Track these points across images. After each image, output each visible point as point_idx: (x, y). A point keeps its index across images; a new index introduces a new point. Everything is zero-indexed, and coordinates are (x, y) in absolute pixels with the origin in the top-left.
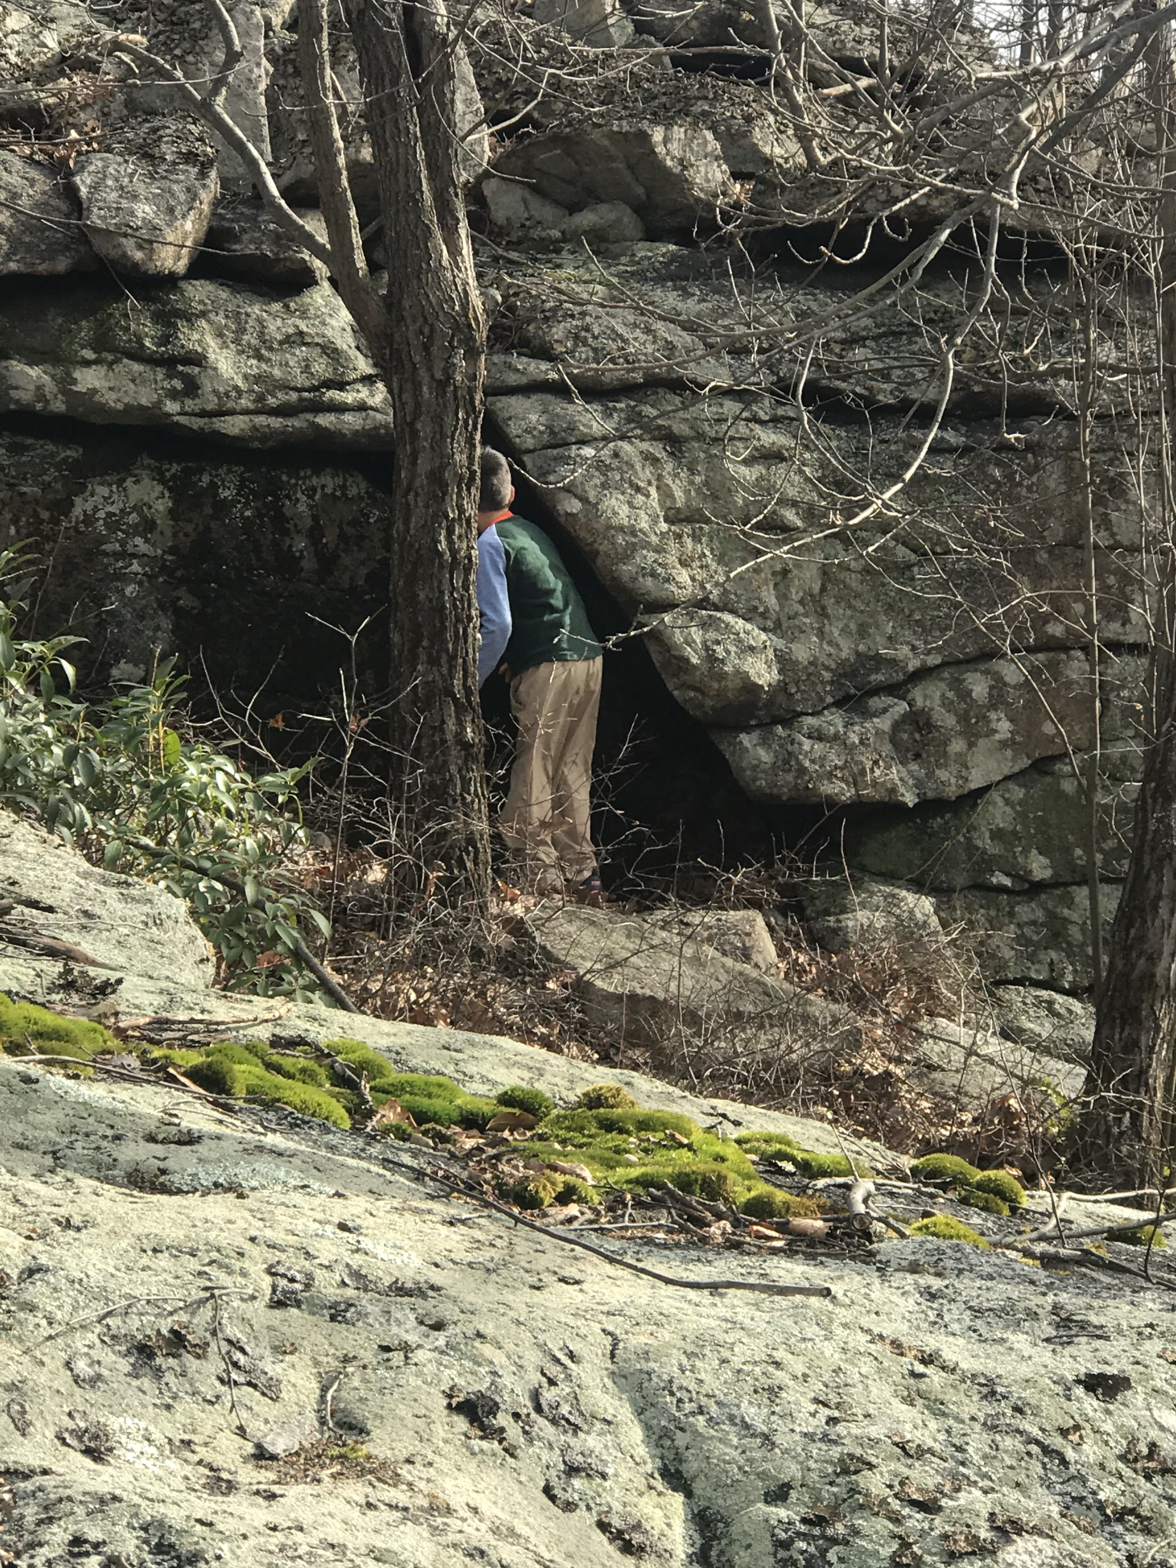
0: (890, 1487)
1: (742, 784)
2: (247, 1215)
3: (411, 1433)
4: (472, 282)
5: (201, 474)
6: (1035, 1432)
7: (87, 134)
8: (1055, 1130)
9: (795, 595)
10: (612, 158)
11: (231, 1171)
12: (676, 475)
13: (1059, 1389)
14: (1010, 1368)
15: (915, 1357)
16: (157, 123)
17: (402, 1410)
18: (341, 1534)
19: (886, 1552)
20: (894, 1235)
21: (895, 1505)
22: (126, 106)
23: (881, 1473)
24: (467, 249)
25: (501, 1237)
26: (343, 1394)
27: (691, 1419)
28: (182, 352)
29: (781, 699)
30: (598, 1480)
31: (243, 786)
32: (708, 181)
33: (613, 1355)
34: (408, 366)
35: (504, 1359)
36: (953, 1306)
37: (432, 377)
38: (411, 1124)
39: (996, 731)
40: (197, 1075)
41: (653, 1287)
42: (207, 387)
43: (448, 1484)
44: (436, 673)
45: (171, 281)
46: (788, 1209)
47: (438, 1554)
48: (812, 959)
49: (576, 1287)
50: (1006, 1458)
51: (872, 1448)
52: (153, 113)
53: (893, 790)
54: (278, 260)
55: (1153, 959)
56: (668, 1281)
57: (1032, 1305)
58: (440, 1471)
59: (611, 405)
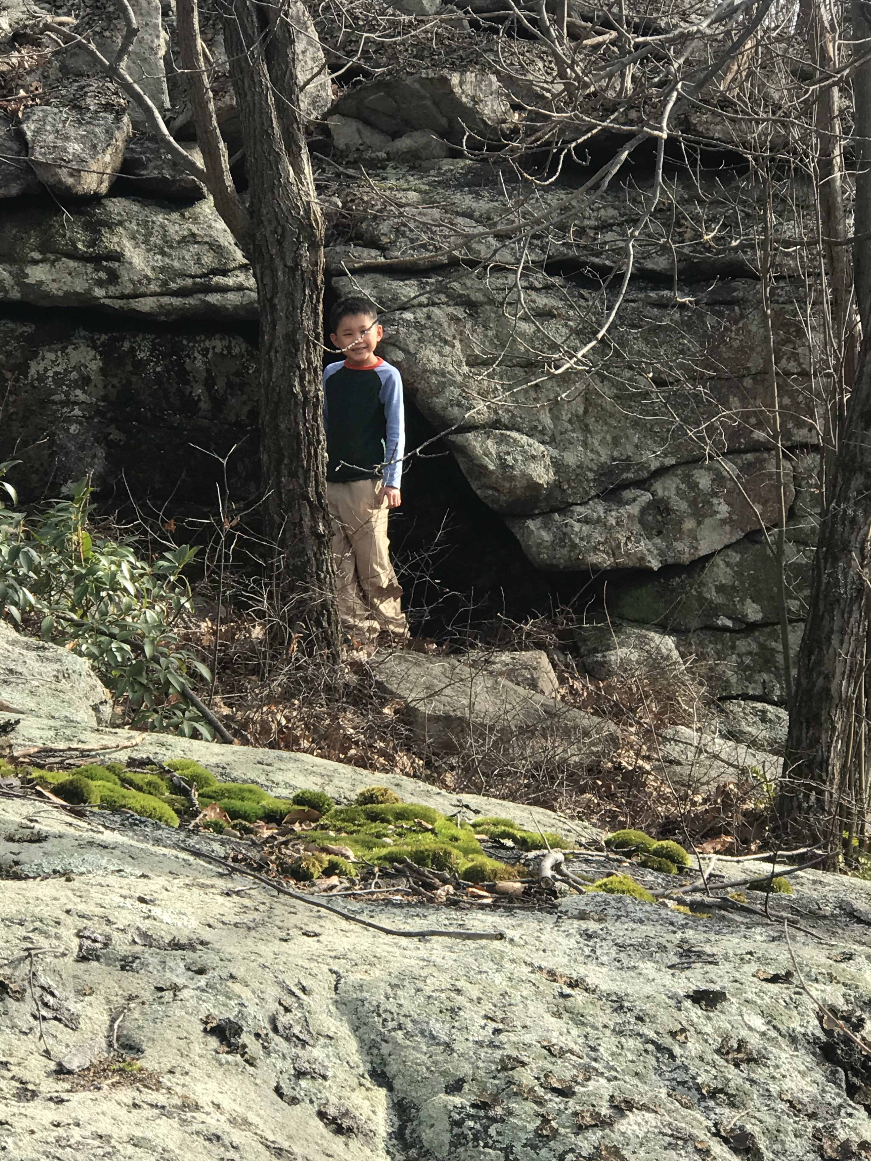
0: (538, 1079)
1: (530, 557)
2: (70, 893)
3: (175, 1051)
4: (313, 193)
5: (123, 341)
6: (652, 1035)
7: (32, 92)
8: (762, 806)
9: (565, 416)
10: (423, 98)
11: (66, 861)
12: (474, 331)
13: (672, 1003)
14: (637, 988)
15: (565, 982)
16: (83, 83)
17: (169, 1034)
18: (109, 1127)
19: (532, 1127)
20: (575, 891)
21: (540, 1091)
22: (61, 71)
23: (531, 1069)
24: (308, 169)
25: (264, 903)
26: (127, 1023)
27: (393, 1033)
28: (106, 251)
29: (557, 494)
30: (320, 1081)
31: (142, 571)
32: (494, 112)
33: (336, 988)
34: (267, 256)
35: (250, 995)
36: (604, 943)
37: (285, 266)
38: (227, 820)
39: (718, 512)
40: (59, 791)
41: (374, 937)
42: (125, 277)
43: (199, 1088)
44: (295, 483)
45: (95, 199)
46: (496, 875)
47: (184, 1139)
48: (584, 686)
49: (315, 939)
50: (629, 1054)
51: (525, 1050)
52: (81, 75)
53: (642, 559)
54: (174, 181)
55: (829, 677)
56: (388, 932)
57: (663, 941)
58: (194, 1079)
59: (424, 280)
